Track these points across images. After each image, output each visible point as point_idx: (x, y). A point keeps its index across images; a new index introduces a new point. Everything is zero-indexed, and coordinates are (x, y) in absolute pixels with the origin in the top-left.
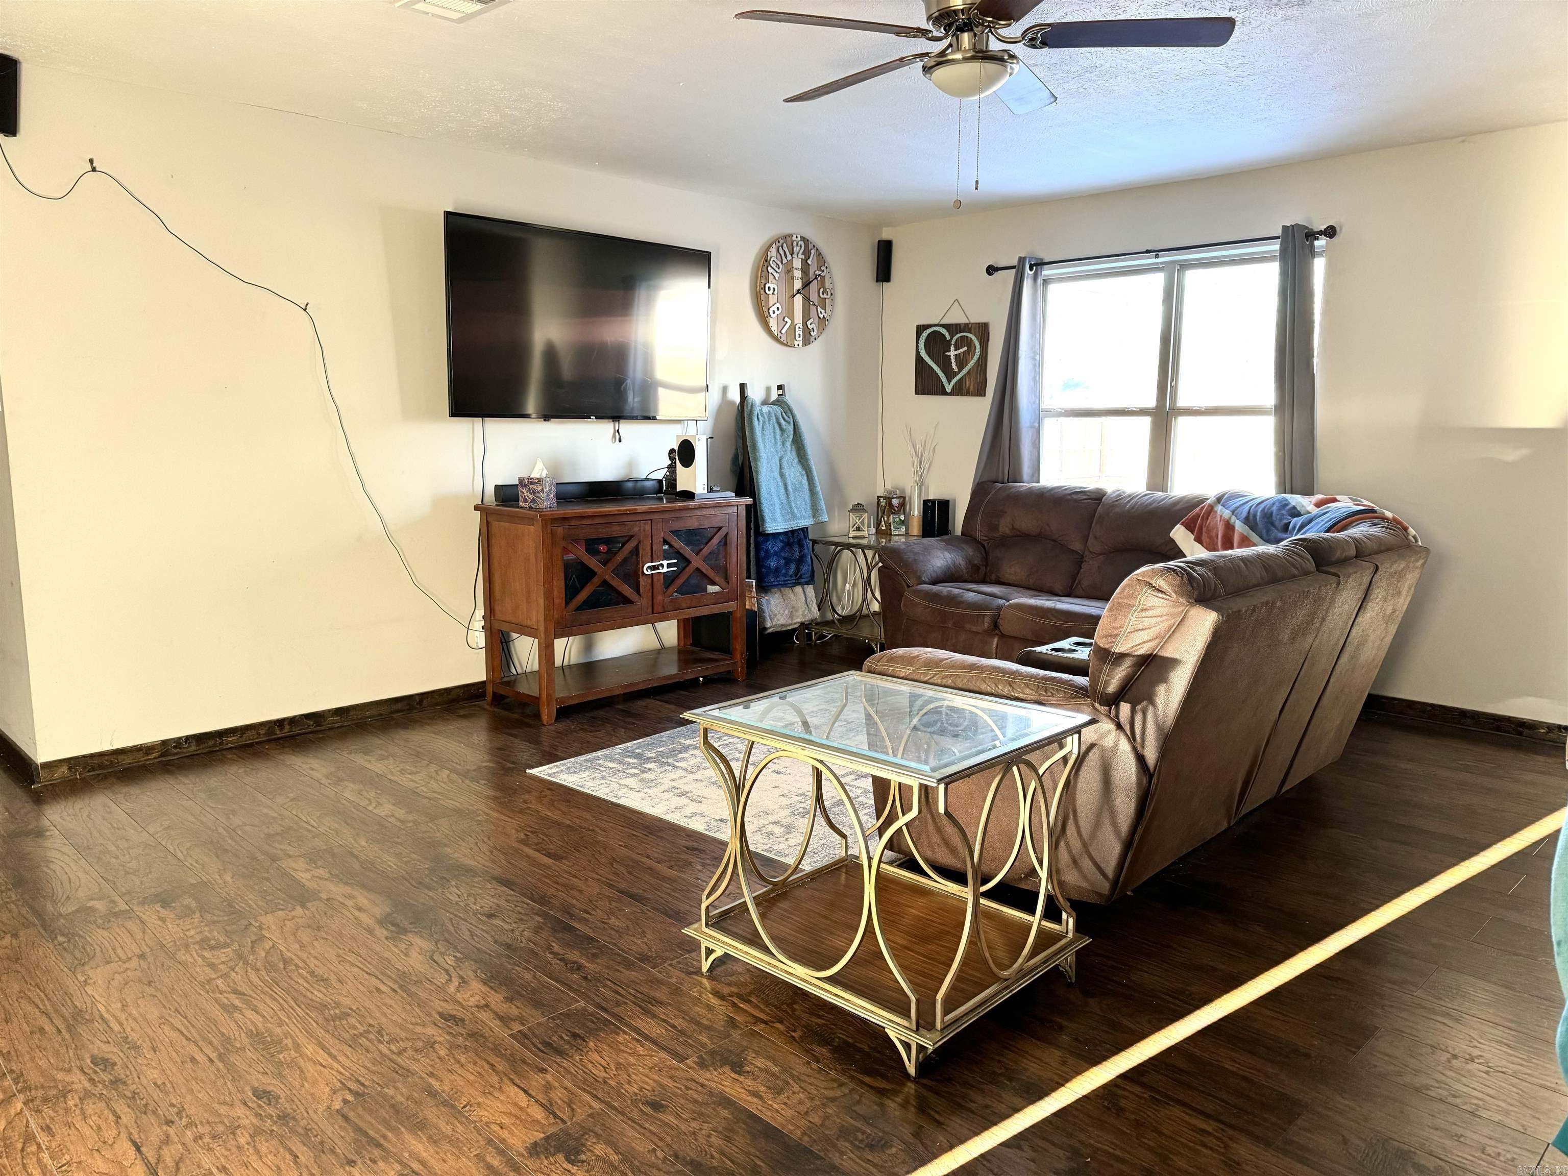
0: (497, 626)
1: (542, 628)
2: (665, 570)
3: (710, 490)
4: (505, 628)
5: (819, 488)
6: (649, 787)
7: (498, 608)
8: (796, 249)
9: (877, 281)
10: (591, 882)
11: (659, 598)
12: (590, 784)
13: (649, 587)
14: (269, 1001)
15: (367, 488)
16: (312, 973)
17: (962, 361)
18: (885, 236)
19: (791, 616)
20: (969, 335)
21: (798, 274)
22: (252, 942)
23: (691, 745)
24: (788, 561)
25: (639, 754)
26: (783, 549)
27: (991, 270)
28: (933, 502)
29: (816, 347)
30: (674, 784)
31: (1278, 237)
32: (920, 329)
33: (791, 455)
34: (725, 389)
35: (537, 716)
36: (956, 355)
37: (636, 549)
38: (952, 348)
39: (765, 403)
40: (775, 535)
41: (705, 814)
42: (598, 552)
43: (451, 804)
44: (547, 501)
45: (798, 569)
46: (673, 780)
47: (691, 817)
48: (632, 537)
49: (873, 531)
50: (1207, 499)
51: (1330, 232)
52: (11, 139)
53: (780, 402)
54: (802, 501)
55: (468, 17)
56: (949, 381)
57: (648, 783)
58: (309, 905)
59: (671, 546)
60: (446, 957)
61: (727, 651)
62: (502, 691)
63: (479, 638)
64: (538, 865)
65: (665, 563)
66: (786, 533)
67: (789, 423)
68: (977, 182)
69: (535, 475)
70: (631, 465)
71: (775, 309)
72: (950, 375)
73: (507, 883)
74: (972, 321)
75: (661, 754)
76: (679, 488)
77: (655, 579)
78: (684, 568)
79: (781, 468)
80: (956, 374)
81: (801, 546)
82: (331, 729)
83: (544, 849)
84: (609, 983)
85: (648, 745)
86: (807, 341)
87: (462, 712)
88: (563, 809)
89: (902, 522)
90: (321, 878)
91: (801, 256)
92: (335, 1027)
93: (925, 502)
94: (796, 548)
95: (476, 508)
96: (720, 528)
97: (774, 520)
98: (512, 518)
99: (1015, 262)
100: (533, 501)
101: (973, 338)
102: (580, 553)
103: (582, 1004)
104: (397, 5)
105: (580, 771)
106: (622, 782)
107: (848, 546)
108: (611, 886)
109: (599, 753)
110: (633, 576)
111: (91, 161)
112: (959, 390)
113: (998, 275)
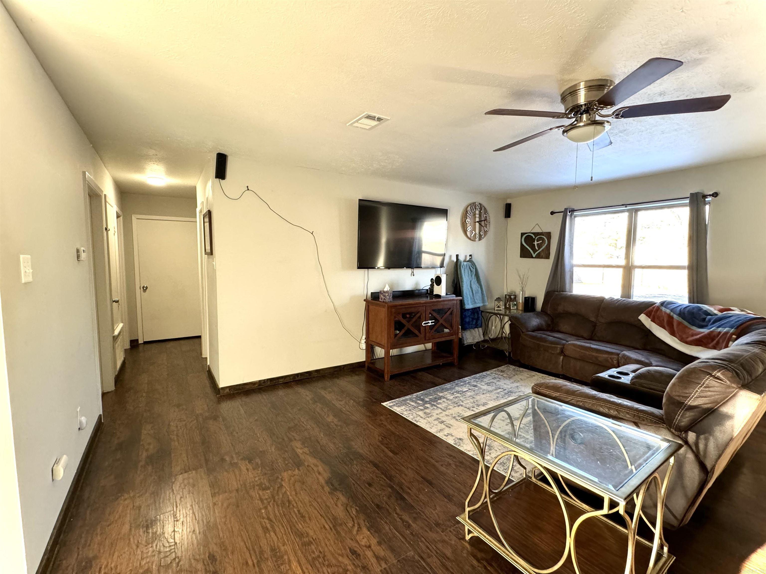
0: (370, 343)
1: (386, 345)
2: (430, 324)
3: (447, 294)
4: (373, 343)
5: (485, 293)
6: (428, 417)
7: (370, 336)
8: (477, 207)
9: (505, 217)
10: (409, 470)
11: (428, 335)
12: (405, 413)
13: (424, 330)
14: (280, 527)
15: (329, 294)
16: (299, 511)
17: (539, 246)
18: (509, 201)
19: (473, 339)
20: (543, 237)
21: (477, 216)
22: (278, 488)
23: (442, 396)
24: (473, 319)
25: (422, 399)
26: (471, 314)
27: (552, 213)
28: (528, 298)
29: (483, 241)
30: (438, 416)
31: (688, 198)
32: (522, 234)
33: (474, 280)
34: (451, 256)
35: (383, 377)
36: (537, 244)
37: (420, 317)
38: (536, 241)
39: (465, 261)
40: (469, 310)
41: (453, 435)
42: (406, 317)
43: (354, 418)
44: (388, 299)
45: (477, 322)
46: (437, 414)
47: (447, 436)
48: (419, 312)
49: (504, 307)
50: (656, 304)
51: (715, 195)
52: (223, 181)
53: (470, 261)
54: (478, 297)
55: (373, 127)
56: (534, 254)
57: (428, 415)
58: (301, 468)
59: (432, 315)
60: (352, 509)
61: (452, 354)
62: (371, 366)
63: (364, 346)
64: (387, 456)
65: (430, 321)
66: (472, 309)
67: (473, 268)
68: (592, 177)
69: (385, 290)
70: (417, 284)
71: (469, 229)
72: (535, 251)
73: (376, 465)
74: (544, 231)
75: (431, 400)
76: (435, 293)
77: (426, 327)
78: (437, 323)
79: (471, 285)
80: (537, 251)
81: (478, 314)
82: (314, 377)
83: (389, 448)
84: (423, 539)
85: (426, 394)
86: (480, 239)
87: (357, 373)
88: (396, 426)
89: (515, 305)
90: (306, 453)
91: (479, 210)
92: (306, 550)
93: (525, 298)
94: (476, 315)
95: (364, 300)
96: (450, 308)
97: (468, 304)
98: (377, 305)
99: (563, 210)
100: (384, 299)
101: (545, 237)
102: (400, 318)
103: (412, 553)
104: (348, 125)
105: (401, 405)
106: (417, 413)
107: (496, 314)
108: (418, 473)
109: (407, 397)
110: (418, 326)
111: (247, 187)
112: (539, 256)
113: (555, 215)
